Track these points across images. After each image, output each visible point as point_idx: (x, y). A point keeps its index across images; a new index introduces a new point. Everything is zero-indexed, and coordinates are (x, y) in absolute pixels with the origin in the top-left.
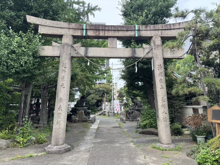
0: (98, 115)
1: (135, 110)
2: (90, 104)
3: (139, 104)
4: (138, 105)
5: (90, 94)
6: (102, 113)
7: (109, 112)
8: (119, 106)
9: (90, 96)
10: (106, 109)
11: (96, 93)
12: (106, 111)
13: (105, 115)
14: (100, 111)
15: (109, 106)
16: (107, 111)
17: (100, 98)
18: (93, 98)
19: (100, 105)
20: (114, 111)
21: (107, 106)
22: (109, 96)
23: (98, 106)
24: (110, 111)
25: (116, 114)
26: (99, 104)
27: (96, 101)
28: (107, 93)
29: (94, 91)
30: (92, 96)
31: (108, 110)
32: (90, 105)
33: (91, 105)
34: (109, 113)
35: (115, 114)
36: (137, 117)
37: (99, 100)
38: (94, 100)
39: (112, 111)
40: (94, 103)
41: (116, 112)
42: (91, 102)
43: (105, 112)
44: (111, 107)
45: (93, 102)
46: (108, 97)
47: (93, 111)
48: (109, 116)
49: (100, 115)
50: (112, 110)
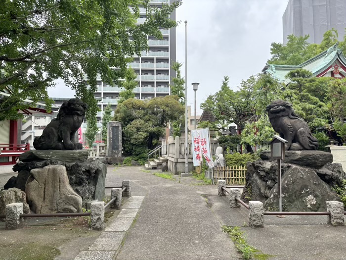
0: (148, 169)
1: (293, 162)
2: (132, 141)
3: (307, 134)
4: (301, 139)
5: (132, 120)
6: (160, 164)
7: (176, 163)
8: (208, 146)
9: (133, 123)
10: (170, 155)
11: (146, 117)
12: (168, 158)
13: (166, 169)
14: (157, 158)
15: (177, 146)
16: (173, 160)
17: (154, 129)
18: (141, 128)
19: (156, 145)
20: (190, 160)
21: (171, 146)
22: (175, 126)
23: (151, 147)
24: (180, 160)
25: (199, 170)
26: (154, 142)
27: (145, 135)
28: (173, 118)
29: (142, 112)
30: (137, 122)
31: (175, 156)
32: (133, 144)
33: (135, 145)
34: (179, 166)
35: (194, 168)
36: (308, 194)
37: (154, 132)
38: (141, 133)
39: (186, 161)
40: (141, 140)
41: (197, 163)
42: (134, 137)
43: (167, 161)
44: (183, 150)
45: (140, 137)
46: (174, 128)
47: (141, 158)
48: (177, 173)
49: (154, 168)
50: (186, 157)
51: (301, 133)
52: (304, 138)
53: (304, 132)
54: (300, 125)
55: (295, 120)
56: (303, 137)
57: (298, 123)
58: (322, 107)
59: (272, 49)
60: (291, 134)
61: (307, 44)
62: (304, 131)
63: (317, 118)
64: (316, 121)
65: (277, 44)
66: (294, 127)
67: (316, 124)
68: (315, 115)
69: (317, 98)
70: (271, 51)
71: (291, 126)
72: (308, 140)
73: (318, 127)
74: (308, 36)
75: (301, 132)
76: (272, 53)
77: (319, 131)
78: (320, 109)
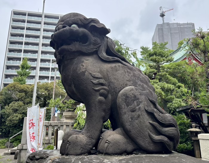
51: (129, 99)
52: (135, 114)
53: (135, 98)
54: (127, 77)
55: (113, 65)
56: (133, 111)
57: (121, 71)
58: (181, 88)
59: (141, 52)
60: (100, 102)
61: (167, 49)
62: (137, 93)
63: (177, 99)
64: (176, 102)
65: (145, 47)
66: (110, 83)
67: (176, 105)
68: (174, 96)
69: (175, 79)
70: (141, 53)
71: (102, 81)
72: (147, 120)
73: (178, 108)
74: (167, 43)
75: (126, 96)
76: (142, 55)
77: (180, 112)
78: (179, 90)
